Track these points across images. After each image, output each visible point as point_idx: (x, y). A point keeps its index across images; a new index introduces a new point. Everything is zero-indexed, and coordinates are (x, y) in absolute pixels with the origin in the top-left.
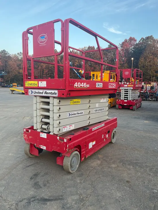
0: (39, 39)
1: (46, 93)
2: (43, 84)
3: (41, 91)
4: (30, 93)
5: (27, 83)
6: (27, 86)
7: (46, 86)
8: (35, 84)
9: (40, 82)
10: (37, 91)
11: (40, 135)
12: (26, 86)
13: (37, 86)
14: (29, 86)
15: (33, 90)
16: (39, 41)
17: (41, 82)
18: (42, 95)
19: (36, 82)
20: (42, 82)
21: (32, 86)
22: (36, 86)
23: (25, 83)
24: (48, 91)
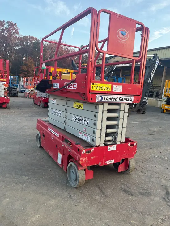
0: (118, 32)
1: (120, 99)
2: (118, 88)
3: (115, 97)
4: (98, 100)
5: (94, 86)
6: (94, 90)
7: (121, 91)
8: (108, 88)
9: (114, 86)
10: (109, 96)
11: (108, 149)
12: (92, 89)
13: (110, 90)
14: (97, 90)
15: (104, 96)
16: (118, 36)
17: (116, 87)
18: (116, 101)
19: (109, 86)
20: (118, 86)
21: (103, 90)
22: (108, 90)
23: (92, 85)
24: (123, 97)
